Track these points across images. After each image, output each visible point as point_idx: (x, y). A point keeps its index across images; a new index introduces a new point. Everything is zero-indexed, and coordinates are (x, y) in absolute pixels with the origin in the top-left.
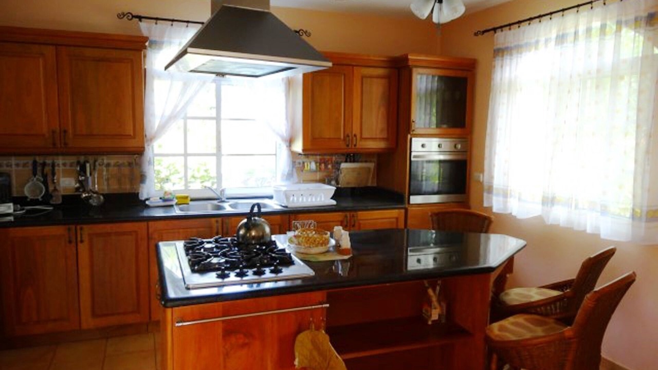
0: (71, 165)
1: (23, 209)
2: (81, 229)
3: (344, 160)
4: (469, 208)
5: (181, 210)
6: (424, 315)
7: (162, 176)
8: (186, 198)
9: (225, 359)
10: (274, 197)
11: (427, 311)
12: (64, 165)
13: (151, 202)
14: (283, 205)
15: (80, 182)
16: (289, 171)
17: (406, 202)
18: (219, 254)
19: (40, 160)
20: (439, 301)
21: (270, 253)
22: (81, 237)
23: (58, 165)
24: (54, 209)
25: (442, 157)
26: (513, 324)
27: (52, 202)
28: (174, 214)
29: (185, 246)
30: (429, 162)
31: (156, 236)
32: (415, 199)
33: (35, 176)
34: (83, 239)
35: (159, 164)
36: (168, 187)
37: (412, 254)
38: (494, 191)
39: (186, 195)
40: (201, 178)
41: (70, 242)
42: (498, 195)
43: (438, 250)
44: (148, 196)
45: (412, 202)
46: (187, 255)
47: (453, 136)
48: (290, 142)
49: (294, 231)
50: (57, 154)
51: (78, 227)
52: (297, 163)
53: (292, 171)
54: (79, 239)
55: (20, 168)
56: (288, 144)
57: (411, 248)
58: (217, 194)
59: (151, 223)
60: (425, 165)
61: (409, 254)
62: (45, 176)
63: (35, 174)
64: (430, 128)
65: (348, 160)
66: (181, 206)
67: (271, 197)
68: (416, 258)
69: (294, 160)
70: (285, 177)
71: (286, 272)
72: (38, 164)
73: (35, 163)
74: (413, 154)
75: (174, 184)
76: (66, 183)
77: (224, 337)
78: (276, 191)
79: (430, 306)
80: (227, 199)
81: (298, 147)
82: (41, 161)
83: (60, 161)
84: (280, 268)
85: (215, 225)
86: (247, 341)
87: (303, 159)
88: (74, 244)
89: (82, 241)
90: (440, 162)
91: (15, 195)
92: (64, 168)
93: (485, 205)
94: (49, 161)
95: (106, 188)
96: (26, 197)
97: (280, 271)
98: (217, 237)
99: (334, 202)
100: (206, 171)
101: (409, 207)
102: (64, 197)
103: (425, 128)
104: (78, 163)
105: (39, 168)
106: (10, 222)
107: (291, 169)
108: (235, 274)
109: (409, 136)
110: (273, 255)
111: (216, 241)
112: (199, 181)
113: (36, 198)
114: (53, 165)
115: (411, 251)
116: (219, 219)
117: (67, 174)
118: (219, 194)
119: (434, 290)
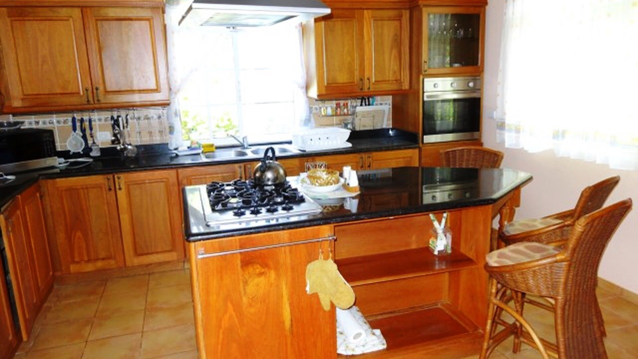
0: (106, 120)
1: (67, 162)
2: (119, 178)
3: (359, 104)
4: (481, 144)
5: (207, 157)
6: (430, 246)
7: (189, 126)
8: (212, 145)
9: (244, 286)
10: (293, 142)
11: (433, 242)
12: (100, 120)
13: (180, 152)
14: (302, 149)
15: (115, 135)
16: (306, 116)
17: (420, 141)
18: (237, 195)
19: (78, 116)
20: (445, 233)
21: (283, 193)
22: (119, 186)
23: (95, 120)
24: (93, 161)
25: (456, 96)
26: (513, 251)
27: (91, 154)
28: (200, 161)
29: (207, 188)
30: (443, 101)
31: (185, 181)
32: (429, 139)
33: (75, 132)
34: (121, 187)
35: (186, 115)
36: (195, 137)
37: (427, 191)
38: (507, 128)
39: (211, 143)
40: (225, 127)
41: (110, 189)
42: (510, 130)
43: (452, 187)
44: (176, 145)
45: (425, 141)
46: (209, 196)
47: (467, 74)
48: (307, 87)
49: (306, 172)
50: (93, 110)
51: (116, 176)
52: (313, 109)
53: (310, 116)
54: (117, 187)
55: (62, 124)
56: (304, 90)
57: (426, 186)
58: (239, 141)
59: (180, 170)
60: (440, 104)
61: (424, 191)
62: (83, 130)
63: (74, 129)
64: (444, 67)
65: (364, 104)
66: (207, 154)
67: (290, 143)
68: (430, 195)
69: (311, 106)
70: (303, 123)
71: (296, 209)
72: (76, 120)
73: (74, 120)
74: (425, 94)
75: (200, 134)
76: (103, 137)
77: (242, 266)
78: (294, 136)
79: (436, 238)
80: (250, 145)
81: (314, 92)
82: (80, 118)
83: (95, 116)
84: (291, 205)
85: (238, 170)
86: (263, 270)
87: (320, 104)
88: (113, 192)
89: (120, 189)
90: (455, 100)
91: (59, 149)
92: (99, 123)
93: (498, 141)
94: (86, 118)
95: (139, 139)
96: (69, 151)
97: (291, 208)
98: (236, 180)
99: (350, 145)
100: (229, 120)
101: (423, 146)
102: (102, 150)
103: (439, 67)
104: (112, 118)
105: (78, 124)
106: (57, 173)
107: (308, 115)
108: (250, 212)
109: (421, 77)
110: (286, 194)
111: (235, 183)
112: (223, 130)
113: (78, 151)
114: (90, 121)
115: (427, 188)
116: (242, 165)
117: (102, 128)
118: (242, 141)
119: (440, 222)
